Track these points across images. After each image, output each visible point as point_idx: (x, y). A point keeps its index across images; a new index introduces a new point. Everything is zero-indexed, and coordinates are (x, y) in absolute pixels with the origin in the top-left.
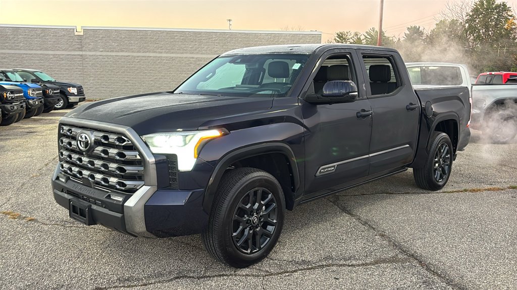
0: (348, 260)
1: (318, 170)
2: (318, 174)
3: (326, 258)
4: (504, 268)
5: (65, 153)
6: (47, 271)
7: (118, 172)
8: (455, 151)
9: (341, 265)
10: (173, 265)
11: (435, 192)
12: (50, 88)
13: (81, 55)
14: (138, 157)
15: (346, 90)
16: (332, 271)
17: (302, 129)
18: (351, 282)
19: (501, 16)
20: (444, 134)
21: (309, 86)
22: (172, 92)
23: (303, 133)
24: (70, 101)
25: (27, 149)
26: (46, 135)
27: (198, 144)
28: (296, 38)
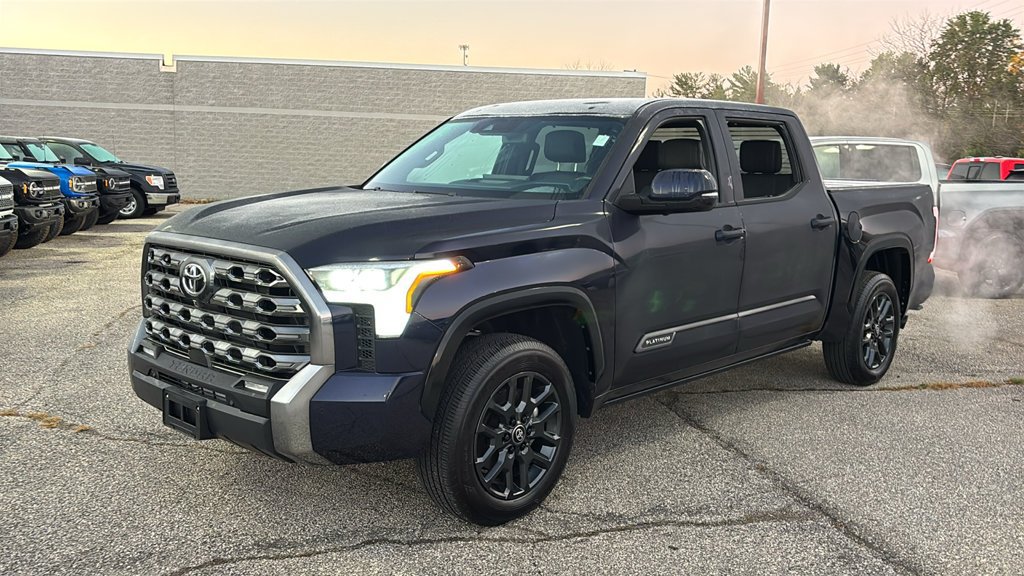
0: (696, 514)
1: (640, 340)
2: (640, 348)
3: (653, 511)
4: (994, 533)
5: (157, 301)
6: (120, 526)
7: (261, 338)
8: (904, 310)
9: (683, 524)
10: (362, 519)
11: (864, 388)
12: (112, 176)
13: (172, 113)
14: (300, 310)
15: (696, 188)
16: (664, 534)
17: (611, 262)
18: (702, 554)
19: (1000, 46)
20: (883, 276)
21: (624, 180)
22: (360, 187)
23: (613, 269)
24: (149, 202)
25: (70, 295)
26: (105, 269)
27: (415, 287)
28: (593, 84)
